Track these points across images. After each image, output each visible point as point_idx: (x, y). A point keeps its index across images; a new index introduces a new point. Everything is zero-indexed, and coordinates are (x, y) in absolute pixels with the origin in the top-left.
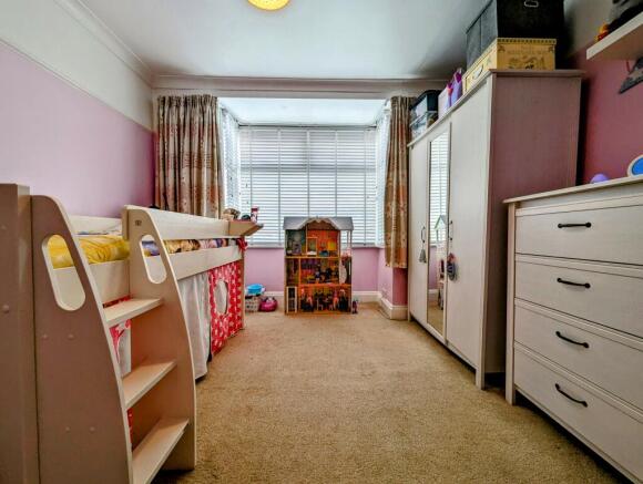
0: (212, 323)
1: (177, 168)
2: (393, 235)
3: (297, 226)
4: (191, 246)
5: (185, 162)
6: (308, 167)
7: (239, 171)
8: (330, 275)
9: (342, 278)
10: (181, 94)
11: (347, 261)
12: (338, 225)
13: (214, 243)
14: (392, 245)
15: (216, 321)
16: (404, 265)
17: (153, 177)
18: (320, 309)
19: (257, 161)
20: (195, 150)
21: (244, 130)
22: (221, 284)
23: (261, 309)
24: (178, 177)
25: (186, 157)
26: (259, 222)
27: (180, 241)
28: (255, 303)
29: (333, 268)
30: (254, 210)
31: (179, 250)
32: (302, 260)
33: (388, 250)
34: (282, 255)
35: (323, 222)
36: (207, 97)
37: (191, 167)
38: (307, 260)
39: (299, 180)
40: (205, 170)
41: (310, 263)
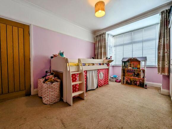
0: (98, 80)
1: (98, 49)
2: (161, 62)
3: (125, 60)
4: (92, 64)
5: (99, 48)
6: (132, 43)
7: (113, 47)
8: (138, 75)
9: (142, 77)
10: (99, 34)
11: (144, 71)
12: (139, 59)
13: (99, 64)
14: (161, 66)
15: (99, 80)
16: (166, 74)
17: (95, 52)
18: (133, 85)
19: (118, 44)
20: (101, 45)
21: (115, 37)
22: (102, 73)
23: (116, 81)
24: (98, 51)
25: (99, 47)
26: (112, 60)
27: (89, 64)
28: (114, 80)
29: (139, 73)
30: (111, 57)
31: (89, 65)
32: (127, 70)
33: (159, 68)
34: (121, 68)
35: (134, 59)
36: (104, 33)
37: (100, 49)
38: (128, 70)
39: (130, 47)
40: (103, 49)
41: (131, 71)
